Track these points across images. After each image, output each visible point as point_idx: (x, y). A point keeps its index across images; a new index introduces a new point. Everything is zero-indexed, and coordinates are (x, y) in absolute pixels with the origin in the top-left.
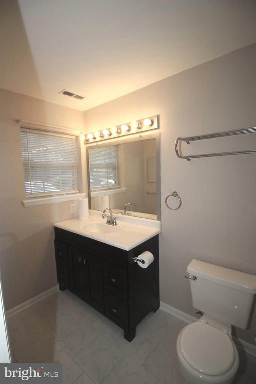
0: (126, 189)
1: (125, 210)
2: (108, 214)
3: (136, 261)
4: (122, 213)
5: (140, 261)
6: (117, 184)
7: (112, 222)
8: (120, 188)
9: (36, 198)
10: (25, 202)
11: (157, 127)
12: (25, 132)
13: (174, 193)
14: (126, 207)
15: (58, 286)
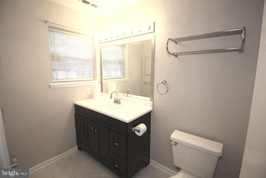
0: (129, 79)
1: (128, 93)
2: (114, 96)
3: (133, 131)
4: (125, 96)
5: (136, 130)
6: (122, 75)
7: (117, 102)
8: (124, 78)
9: (60, 82)
10: (51, 84)
11: (153, 31)
12: (52, 31)
13: (164, 81)
14: (128, 91)
15: (77, 147)
